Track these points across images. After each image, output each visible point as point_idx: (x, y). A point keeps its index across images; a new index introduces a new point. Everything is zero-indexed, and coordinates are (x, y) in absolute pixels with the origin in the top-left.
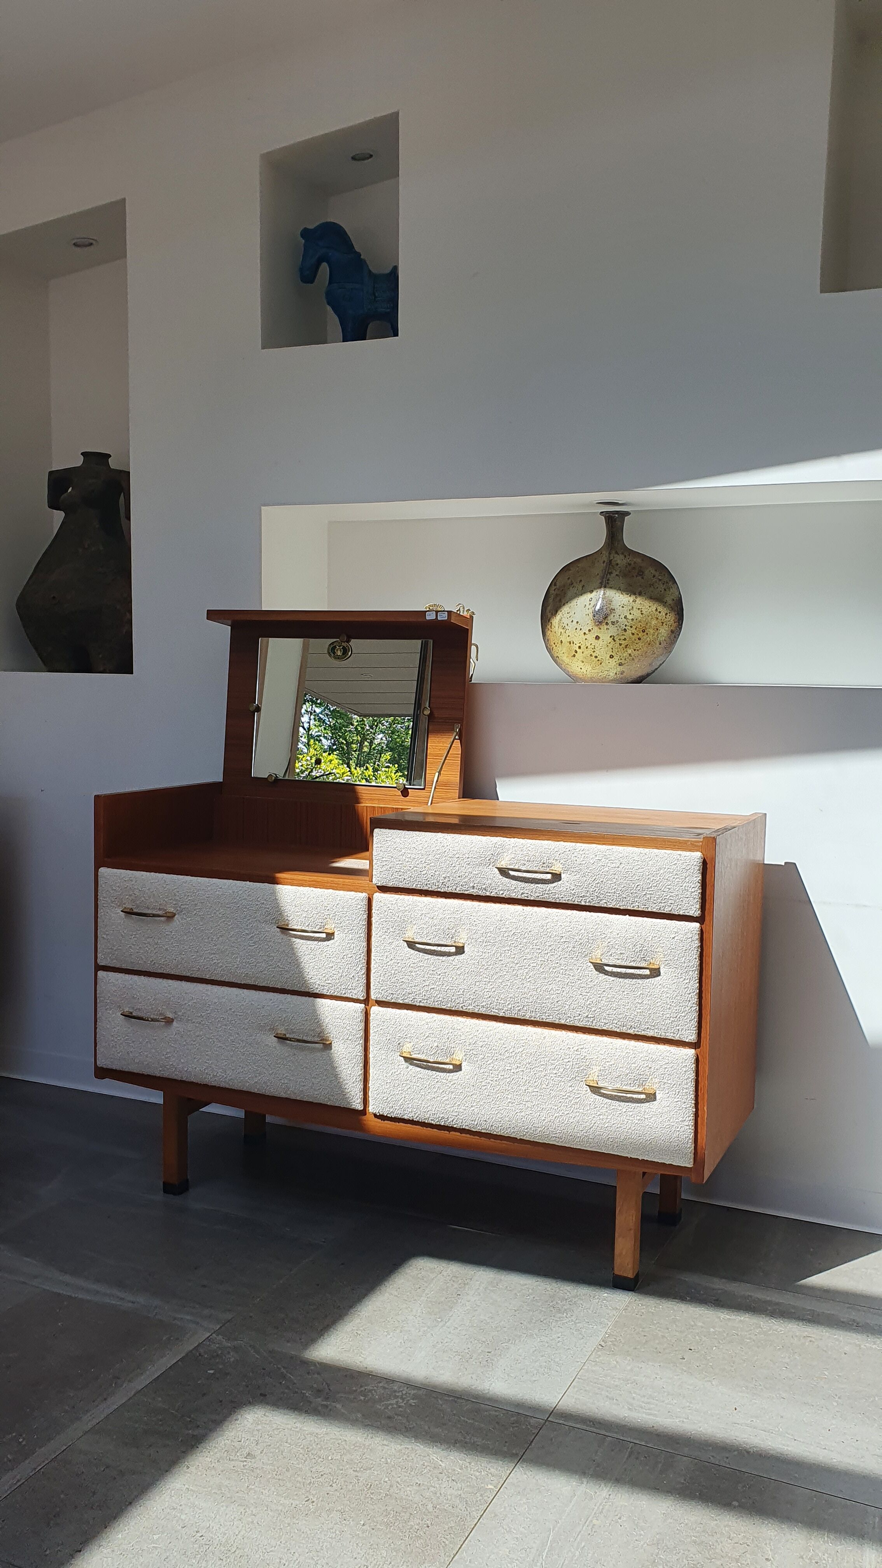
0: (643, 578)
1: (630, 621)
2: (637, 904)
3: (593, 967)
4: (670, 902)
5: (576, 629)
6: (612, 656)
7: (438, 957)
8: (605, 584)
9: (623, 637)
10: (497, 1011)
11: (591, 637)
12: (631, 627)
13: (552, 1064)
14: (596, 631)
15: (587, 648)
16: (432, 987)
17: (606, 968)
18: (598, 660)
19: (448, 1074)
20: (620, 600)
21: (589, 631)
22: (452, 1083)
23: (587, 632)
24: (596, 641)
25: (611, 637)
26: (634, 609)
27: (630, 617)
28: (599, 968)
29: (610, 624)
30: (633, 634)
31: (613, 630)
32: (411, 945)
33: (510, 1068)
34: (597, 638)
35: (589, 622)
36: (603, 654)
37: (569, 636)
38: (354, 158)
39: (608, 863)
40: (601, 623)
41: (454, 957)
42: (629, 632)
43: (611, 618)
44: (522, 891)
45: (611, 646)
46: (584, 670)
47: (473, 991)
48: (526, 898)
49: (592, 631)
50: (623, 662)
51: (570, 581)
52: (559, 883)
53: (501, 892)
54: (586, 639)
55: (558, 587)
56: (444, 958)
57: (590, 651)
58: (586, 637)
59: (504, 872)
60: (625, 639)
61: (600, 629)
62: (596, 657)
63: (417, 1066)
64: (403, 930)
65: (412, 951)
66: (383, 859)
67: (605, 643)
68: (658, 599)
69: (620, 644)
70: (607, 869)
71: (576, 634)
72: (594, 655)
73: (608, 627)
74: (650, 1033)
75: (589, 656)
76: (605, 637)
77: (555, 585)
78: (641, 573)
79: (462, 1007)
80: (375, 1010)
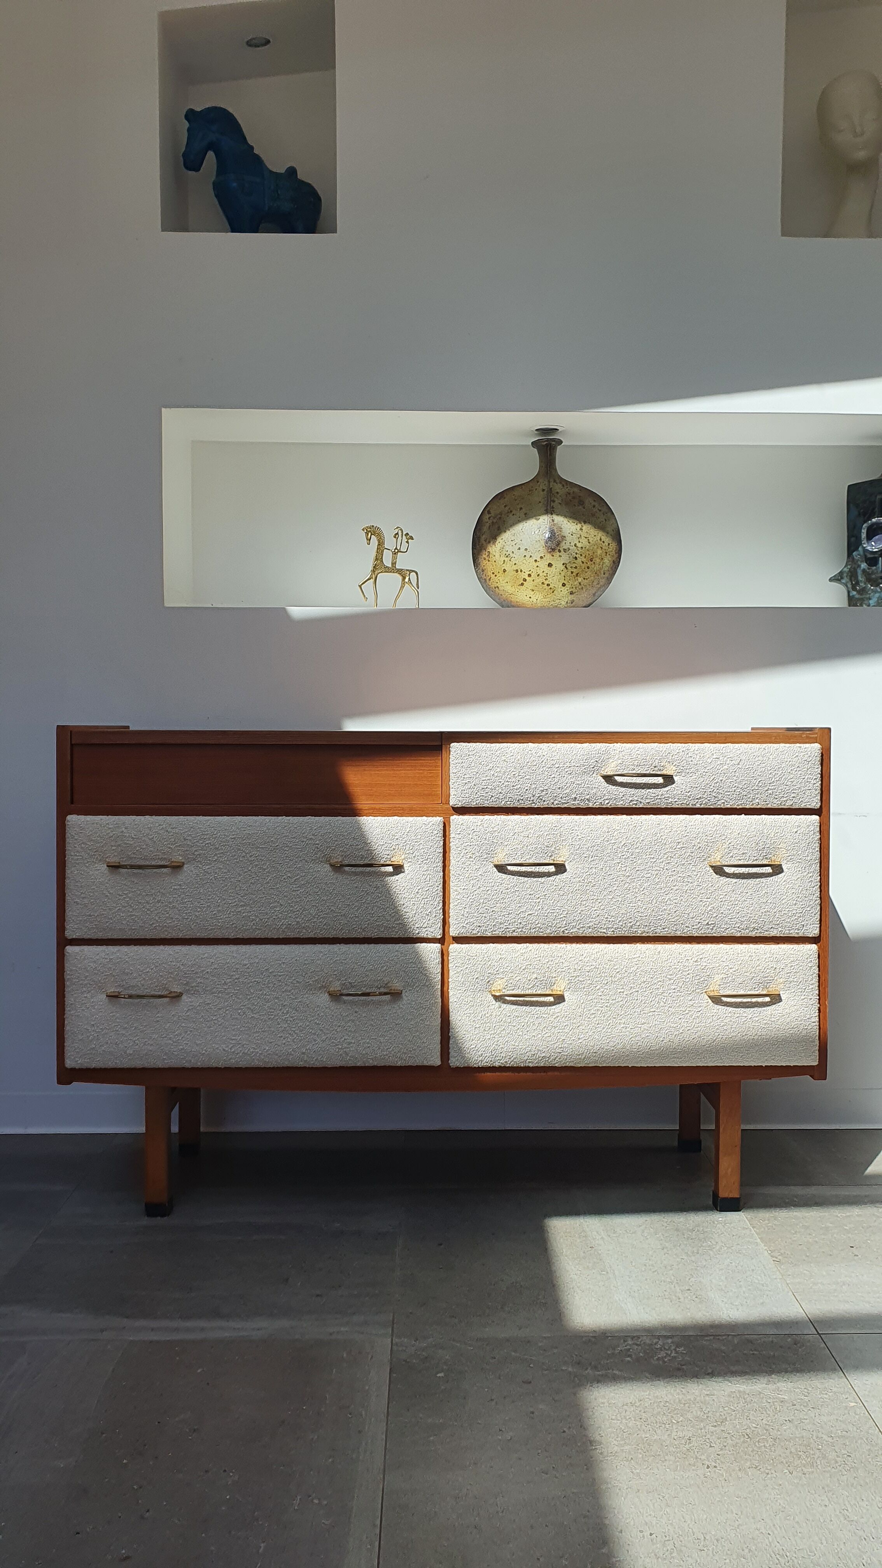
0: (584, 508)
1: (579, 549)
2: (757, 801)
3: (712, 871)
4: (793, 795)
5: (525, 556)
6: (564, 585)
7: (535, 879)
8: (549, 510)
9: (574, 565)
10: (605, 931)
11: (543, 564)
12: (581, 555)
13: (670, 979)
14: (549, 558)
15: (538, 575)
16: (530, 913)
17: (727, 870)
18: (551, 588)
19: (549, 1008)
20: (568, 527)
21: (541, 557)
22: (554, 1017)
23: (538, 559)
24: (549, 568)
25: (563, 564)
26: (583, 538)
27: (579, 545)
28: (719, 870)
29: (562, 551)
30: (583, 562)
31: (565, 558)
32: (501, 868)
33: (622, 990)
34: (550, 565)
35: (541, 549)
36: (555, 580)
37: (515, 564)
38: (249, 44)
39: (726, 761)
40: (553, 550)
41: (555, 877)
42: (579, 560)
43: (564, 546)
44: (631, 799)
45: (563, 573)
46: (534, 599)
47: (579, 912)
48: (634, 806)
49: (545, 558)
50: (574, 590)
51: (507, 508)
52: (673, 786)
53: (607, 802)
54: (537, 566)
55: (493, 515)
56: (543, 879)
57: (542, 579)
58: (537, 564)
59: (609, 779)
60: (576, 567)
61: (553, 556)
62: (548, 585)
63: (512, 1004)
64: (490, 853)
65: (504, 876)
66: (466, 776)
67: (558, 570)
68: (601, 527)
69: (572, 573)
70: (726, 767)
71: (524, 561)
72: (546, 582)
73: (561, 554)
74: (774, 933)
75: (540, 584)
76: (558, 565)
77: (489, 512)
78: (581, 503)
79: (563, 931)
80: (454, 947)
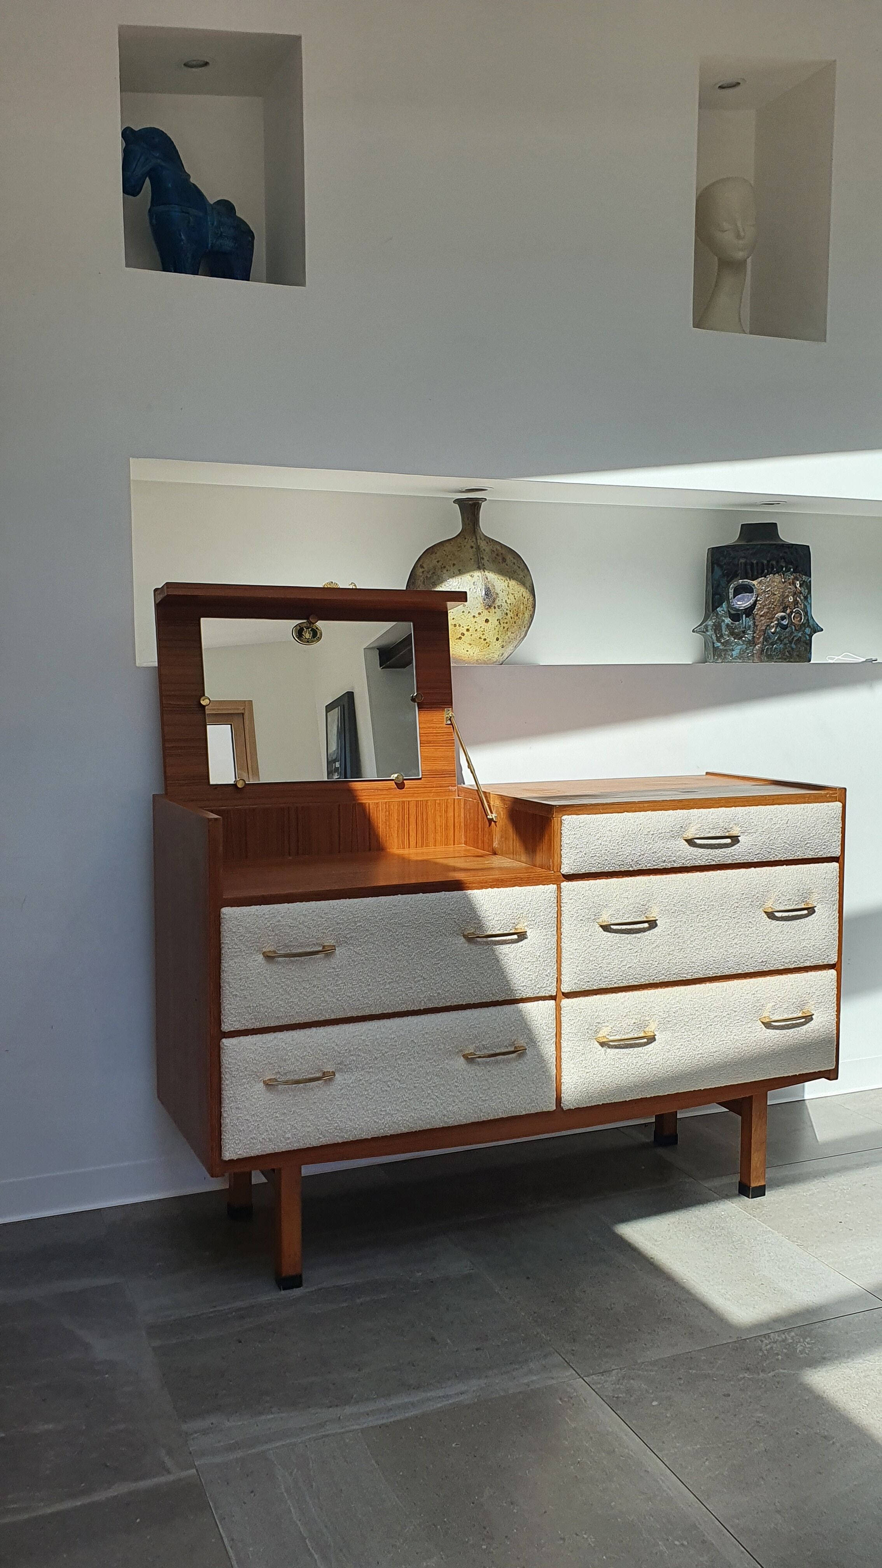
0: (507, 565)
1: (509, 605)
2: (798, 853)
3: (766, 916)
4: (823, 847)
5: (463, 612)
6: (497, 639)
7: (634, 935)
8: (480, 567)
9: (505, 621)
10: (685, 975)
11: (481, 620)
12: (510, 611)
13: (735, 1012)
14: (486, 615)
15: (476, 630)
16: (630, 966)
17: (777, 914)
18: (487, 643)
19: (644, 1047)
20: (498, 582)
21: (479, 614)
22: (649, 1055)
23: (477, 615)
24: (486, 624)
25: (498, 620)
26: (510, 594)
27: (509, 602)
28: (771, 915)
29: (497, 607)
30: (511, 618)
31: (499, 614)
32: (606, 928)
33: (700, 1026)
34: (487, 621)
35: (479, 605)
36: (491, 637)
37: (453, 619)
38: (185, 65)
39: (778, 821)
40: (490, 606)
41: (649, 932)
42: (509, 616)
43: (498, 603)
44: (707, 858)
45: (497, 629)
46: (471, 652)
47: (668, 961)
48: (708, 864)
49: (482, 614)
50: (504, 644)
51: (440, 564)
52: (738, 845)
53: (688, 862)
54: (476, 622)
55: (426, 569)
56: (638, 935)
57: (479, 634)
58: (475, 619)
59: (690, 842)
60: (507, 623)
61: (489, 612)
62: (485, 640)
63: (615, 1048)
64: (597, 915)
65: (609, 934)
66: (578, 847)
67: (493, 626)
68: (523, 583)
69: (504, 628)
70: (778, 826)
71: (463, 617)
72: (483, 637)
73: (496, 610)
74: (808, 964)
75: (478, 638)
76: (493, 621)
77: (422, 567)
78: (504, 560)
79: (654, 979)
80: (565, 1002)
